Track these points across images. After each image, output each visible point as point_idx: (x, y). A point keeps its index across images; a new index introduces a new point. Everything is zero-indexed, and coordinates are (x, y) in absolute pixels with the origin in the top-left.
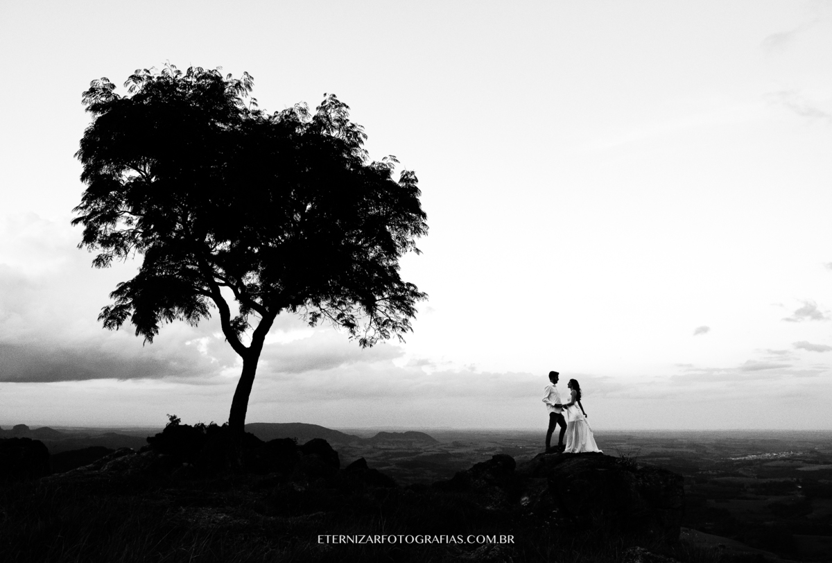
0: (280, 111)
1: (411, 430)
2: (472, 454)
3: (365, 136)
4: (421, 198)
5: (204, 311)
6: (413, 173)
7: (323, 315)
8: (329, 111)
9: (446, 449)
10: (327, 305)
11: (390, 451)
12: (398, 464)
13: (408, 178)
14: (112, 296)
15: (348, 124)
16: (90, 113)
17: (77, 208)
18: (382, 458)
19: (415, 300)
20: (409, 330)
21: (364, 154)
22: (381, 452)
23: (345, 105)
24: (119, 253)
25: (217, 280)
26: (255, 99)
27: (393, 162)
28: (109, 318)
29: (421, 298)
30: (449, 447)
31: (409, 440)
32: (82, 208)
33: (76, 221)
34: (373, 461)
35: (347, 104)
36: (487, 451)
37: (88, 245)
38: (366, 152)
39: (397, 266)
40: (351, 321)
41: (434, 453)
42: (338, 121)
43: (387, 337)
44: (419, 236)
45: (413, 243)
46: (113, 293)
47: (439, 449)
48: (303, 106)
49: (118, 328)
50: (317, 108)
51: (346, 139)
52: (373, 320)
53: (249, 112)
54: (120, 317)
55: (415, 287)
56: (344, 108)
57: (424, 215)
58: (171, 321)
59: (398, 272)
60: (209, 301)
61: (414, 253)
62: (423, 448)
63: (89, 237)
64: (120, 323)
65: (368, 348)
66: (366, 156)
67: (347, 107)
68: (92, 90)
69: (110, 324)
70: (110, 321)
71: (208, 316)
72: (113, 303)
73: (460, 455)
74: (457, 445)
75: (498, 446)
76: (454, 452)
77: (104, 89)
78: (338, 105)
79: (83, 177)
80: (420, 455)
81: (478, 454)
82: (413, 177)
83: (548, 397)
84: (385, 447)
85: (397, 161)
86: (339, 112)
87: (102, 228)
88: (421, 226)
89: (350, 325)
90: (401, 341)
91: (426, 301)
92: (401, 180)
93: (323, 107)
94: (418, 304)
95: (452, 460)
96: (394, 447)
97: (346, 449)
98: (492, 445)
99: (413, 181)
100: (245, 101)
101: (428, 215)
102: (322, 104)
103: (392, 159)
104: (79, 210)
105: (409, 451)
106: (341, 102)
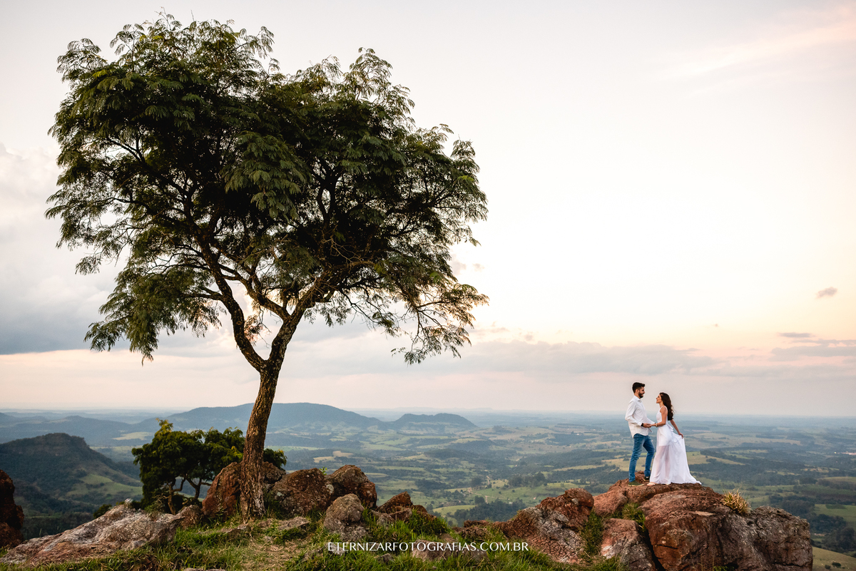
0: (304, 69)
1: (443, 412)
2: (518, 442)
3: (412, 104)
4: (478, 175)
5: (213, 320)
6: (469, 143)
7: (353, 311)
8: (366, 70)
9: (486, 435)
10: (360, 297)
11: (418, 437)
12: (428, 453)
13: (461, 149)
14: (102, 310)
15: (390, 88)
16: (68, 82)
17: (53, 198)
18: (407, 446)
19: (473, 304)
20: (466, 341)
21: (409, 122)
22: (407, 438)
23: (386, 63)
24: (107, 254)
25: (224, 272)
26: (275, 60)
27: (445, 132)
28: (98, 337)
29: (480, 302)
30: (490, 433)
31: (440, 423)
32: (58, 196)
33: (52, 212)
34: (396, 449)
35: (388, 62)
36: (535, 438)
37: (68, 242)
38: (412, 120)
39: (446, 255)
40: (388, 319)
41: (471, 440)
42: (376, 81)
43: (437, 348)
44: (475, 220)
45: (468, 231)
46: (104, 307)
47: (477, 435)
48: (332, 62)
49: (110, 349)
50: (351, 66)
51: (387, 105)
52: (421, 329)
53: (268, 77)
54: (112, 335)
55: (473, 289)
56: (385, 67)
57: (483, 197)
58: (174, 332)
59: (449, 262)
60: (218, 306)
61: (470, 244)
62: (458, 434)
63: (70, 230)
64: (111, 342)
65: (416, 364)
66: (411, 125)
67: (389, 65)
68: (71, 55)
69: (99, 345)
70: (100, 340)
71: (218, 324)
72: (104, 319)
73: (503, 443)
74: (499, 430)
75: (550, 432)
76: (496, 439)
77: (85, 52)
78: (377, 63)
79: (61, 160)
80: (453, 442)
81: (524, 441)
82: (468, 149)
83: (633, 415)
84: (413, 432)
85: (450, 131)
86: (378, 71)
87: (85, 220)
88: (478, 209)
89: (387, 323)
90: (455, 355)
91: (485, 305)
92: (454, 153)
93: (358, 65)
94: (475, 310)
95: (494, 448)
96: (422, 433)
97: (364, 435)
98: (542, 431)
99: (467, 153)
100: (262, 63)
101: (488, 197)
102: (357, 62)
103: (444, 129)
104: (57, 200)
105: (442, 438)
106: (381, 59)
